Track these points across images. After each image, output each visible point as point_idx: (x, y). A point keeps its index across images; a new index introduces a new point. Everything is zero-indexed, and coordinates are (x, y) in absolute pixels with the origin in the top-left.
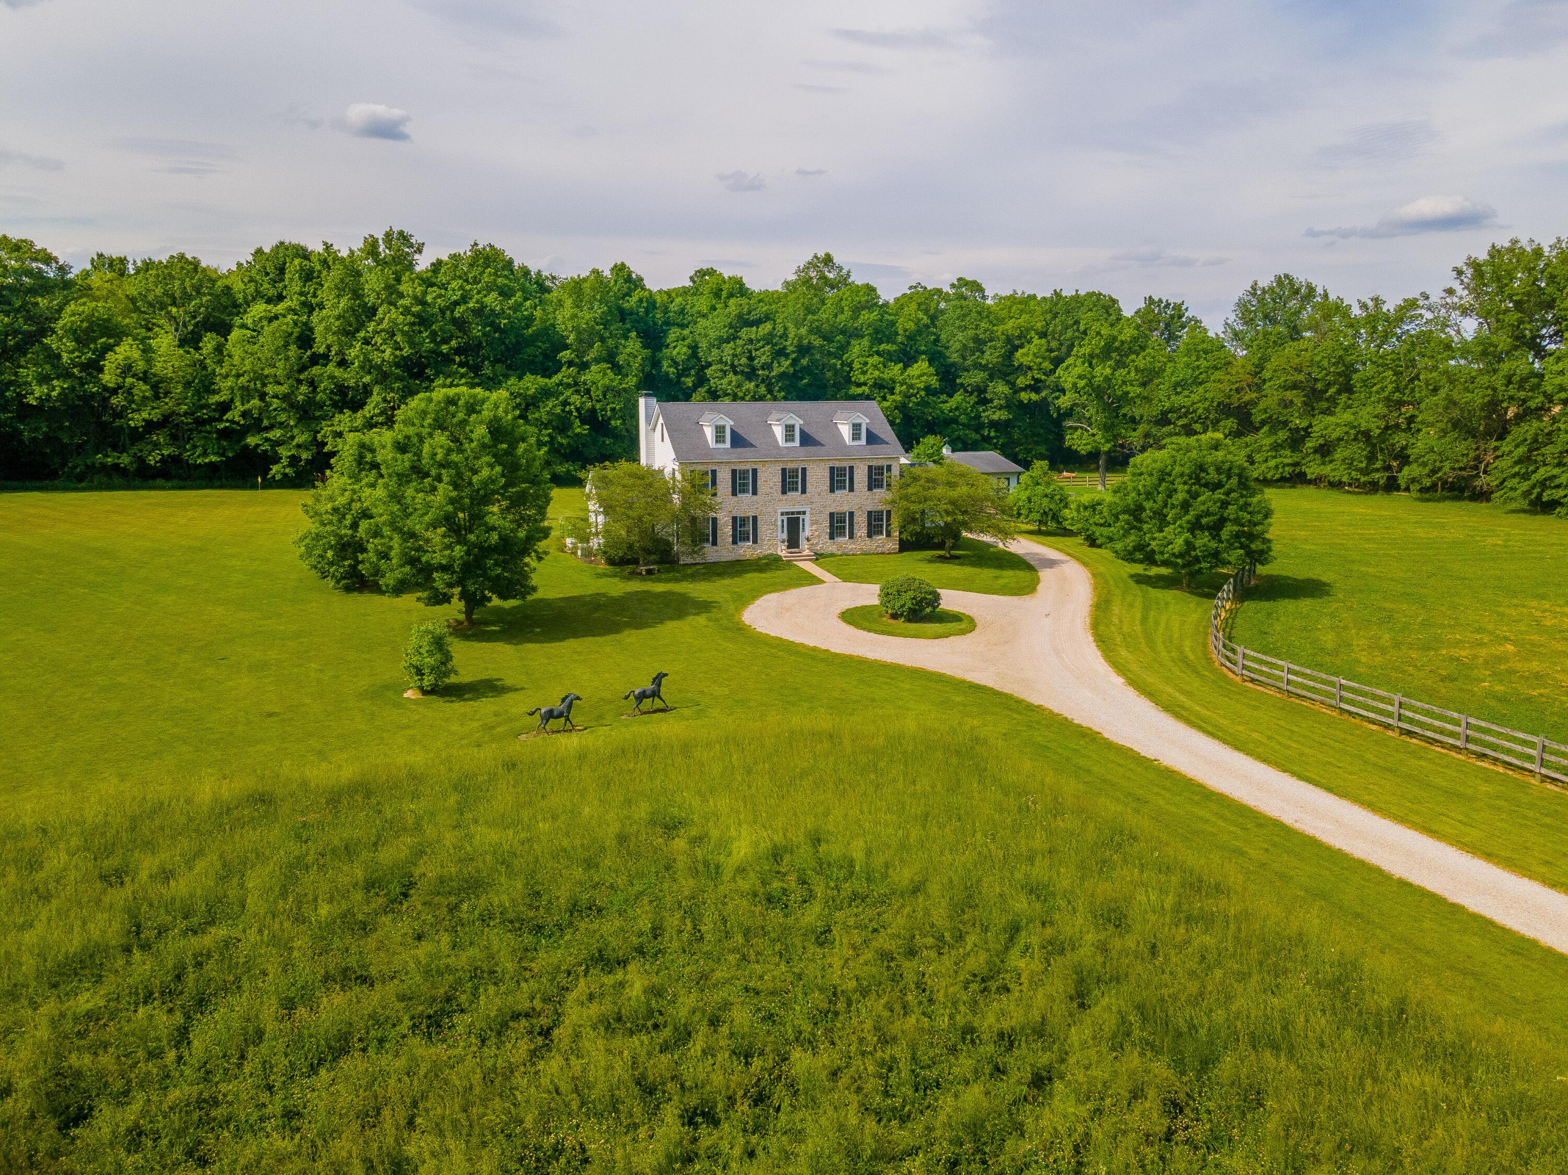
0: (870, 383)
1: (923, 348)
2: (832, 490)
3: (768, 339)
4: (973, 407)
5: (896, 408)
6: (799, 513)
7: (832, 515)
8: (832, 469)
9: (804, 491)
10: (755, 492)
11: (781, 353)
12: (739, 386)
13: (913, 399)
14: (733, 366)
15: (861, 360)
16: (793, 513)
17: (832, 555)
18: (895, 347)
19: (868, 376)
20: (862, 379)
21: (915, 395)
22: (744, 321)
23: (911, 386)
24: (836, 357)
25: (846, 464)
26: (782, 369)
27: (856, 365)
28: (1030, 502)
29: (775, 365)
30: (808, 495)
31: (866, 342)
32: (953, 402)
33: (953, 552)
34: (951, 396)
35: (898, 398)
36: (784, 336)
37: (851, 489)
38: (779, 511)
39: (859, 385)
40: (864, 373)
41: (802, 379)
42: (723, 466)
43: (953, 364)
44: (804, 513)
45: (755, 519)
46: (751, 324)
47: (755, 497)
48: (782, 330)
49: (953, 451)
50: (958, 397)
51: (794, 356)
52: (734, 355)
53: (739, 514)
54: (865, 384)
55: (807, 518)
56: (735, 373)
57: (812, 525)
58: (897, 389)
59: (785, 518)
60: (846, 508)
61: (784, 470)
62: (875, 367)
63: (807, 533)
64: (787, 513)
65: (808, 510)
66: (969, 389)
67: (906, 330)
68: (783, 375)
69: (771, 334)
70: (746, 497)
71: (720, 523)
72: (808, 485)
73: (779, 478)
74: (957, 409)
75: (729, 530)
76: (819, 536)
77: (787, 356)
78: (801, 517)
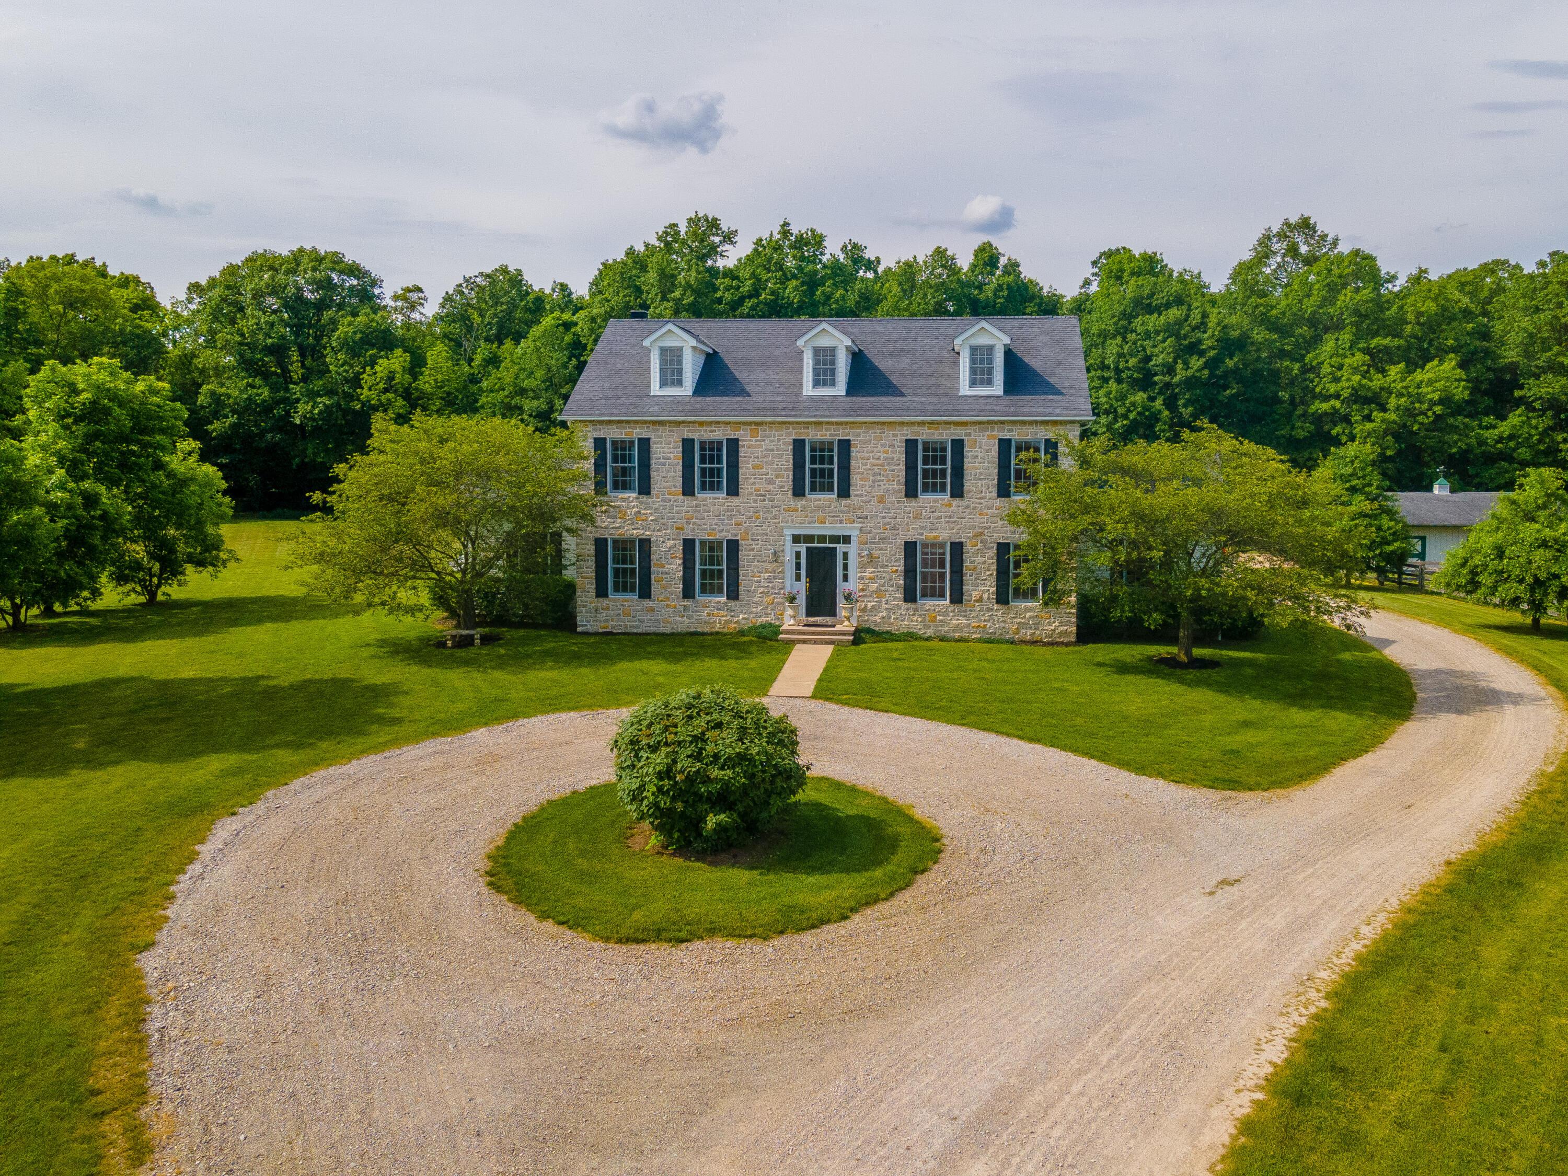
0: (1345, 394)
1: (1450, 342)
2: (911, 492)
3: (1172, 330)
4: (1544, 434)
5: (1386, 433)
6: (836, 539)
7: (910, 548)
8: (911, 445)
9: (844, 493)
10: (733, 491)
11: (1194, 349)
12: (1122, 398)
13: (1421, 418)
14: (1118, 371)
15: (1335, 361)
16: (822, 538)
17: (910, 636)
18: (1402, 342)
19: (1344, 384)
20: (1333, 388)
21: (1423, 413)
22: (1144, 306)
23: (1419, 398)
24: (1293, 360)
25: (945, 435)
26: (1190, 373)
27: (1326, 369)
28: (1500, 554)
29: (1179, 366)
30: (854, 500)
31: (1346, 336)
32: (1504, 428)
33: (1197, 652)
34: (1503, 418)
35: (1392, 416)
36: (1202, 325)
37: (958, 493)
38: (788, 533)
39: (1327, 398)
40: (1336, 380)
41: (1225, 388)
42: (664, 432)
43: (1512, 368)
44: (847, 539)
45: (733, 546)
46: (1150, 310)
47: (735, 501)
48: (1198, 319)
49: (1453, 491)
50: (1515, 418)
51: (1212, 353)
52: (1120, 355)
53: (700, 535)
54: (1337, 396)
55: (853, 550)
56: (1119, 381)
57: (863, 567)
58: (1393, 402)
59: (802, 548)
60: (945, 534)
61: (798, 445)
62: (1356, 370)
63: (852, 585)
64: (809, 539)
65: (855, 534)
66: (1537, 405)
67: (1421, 314)
68: (1190, 383)
69: (1180, 323)
70: (713, 501)
71: (657, 551)
72: (855, 478)
73: (786, 460)
74: (1511, 437)
75: (675, 567)
76: (879, 593)
77: (1202, 353)
78: (841, 548)
